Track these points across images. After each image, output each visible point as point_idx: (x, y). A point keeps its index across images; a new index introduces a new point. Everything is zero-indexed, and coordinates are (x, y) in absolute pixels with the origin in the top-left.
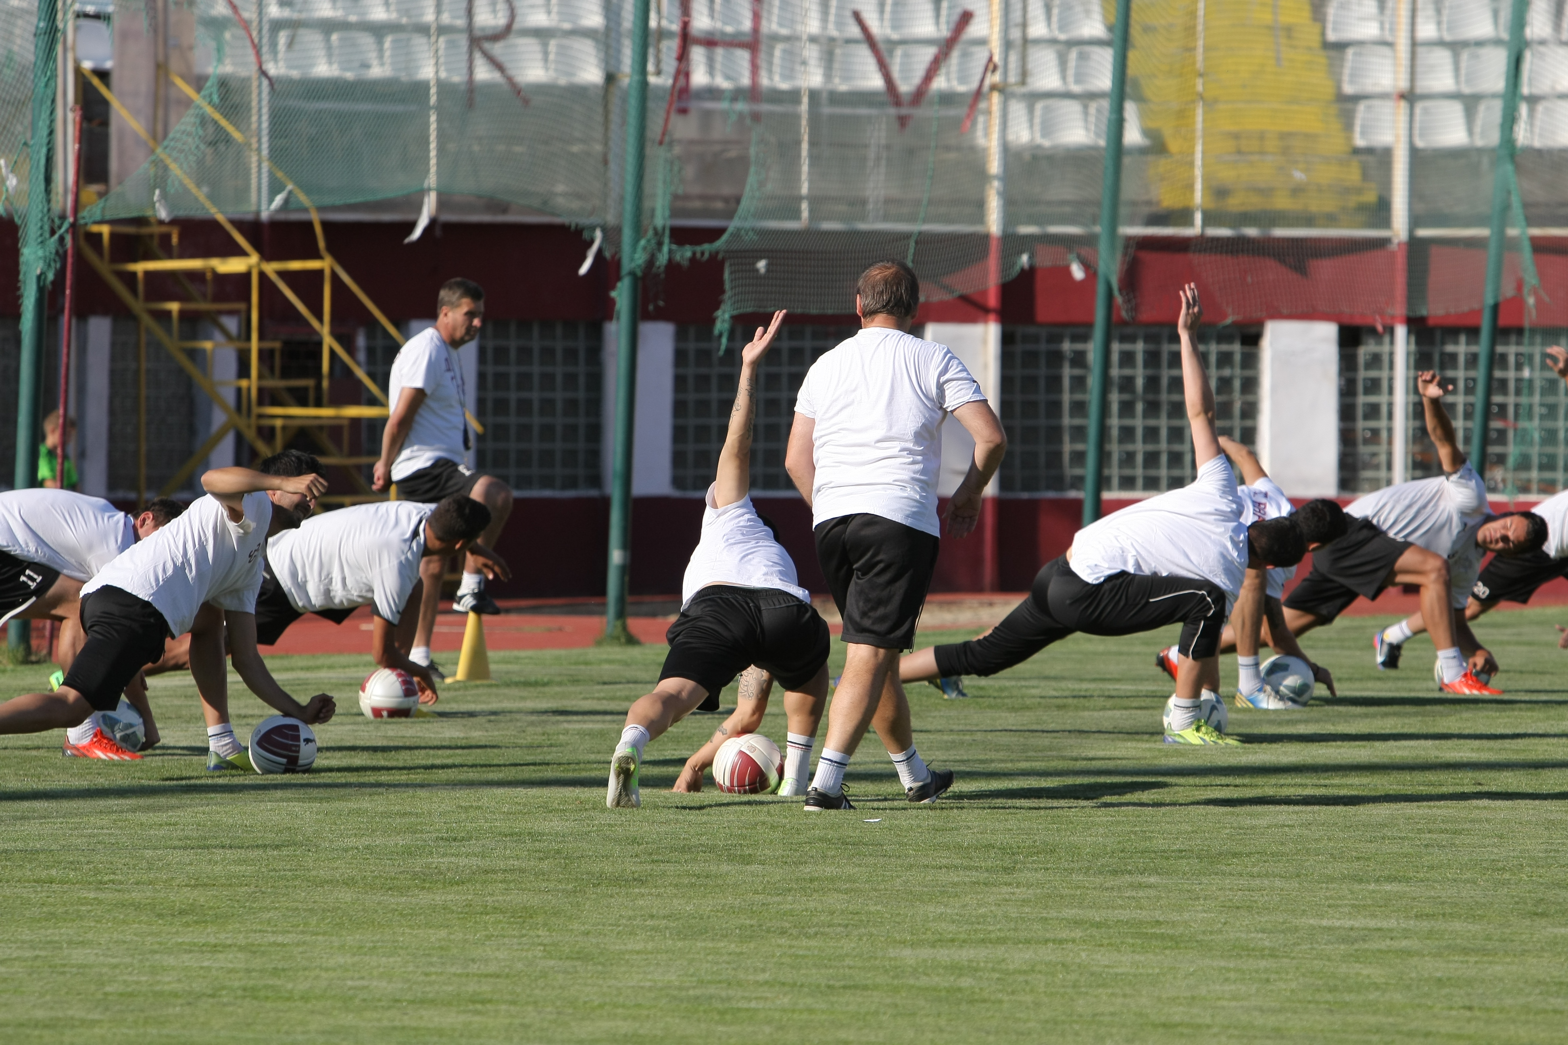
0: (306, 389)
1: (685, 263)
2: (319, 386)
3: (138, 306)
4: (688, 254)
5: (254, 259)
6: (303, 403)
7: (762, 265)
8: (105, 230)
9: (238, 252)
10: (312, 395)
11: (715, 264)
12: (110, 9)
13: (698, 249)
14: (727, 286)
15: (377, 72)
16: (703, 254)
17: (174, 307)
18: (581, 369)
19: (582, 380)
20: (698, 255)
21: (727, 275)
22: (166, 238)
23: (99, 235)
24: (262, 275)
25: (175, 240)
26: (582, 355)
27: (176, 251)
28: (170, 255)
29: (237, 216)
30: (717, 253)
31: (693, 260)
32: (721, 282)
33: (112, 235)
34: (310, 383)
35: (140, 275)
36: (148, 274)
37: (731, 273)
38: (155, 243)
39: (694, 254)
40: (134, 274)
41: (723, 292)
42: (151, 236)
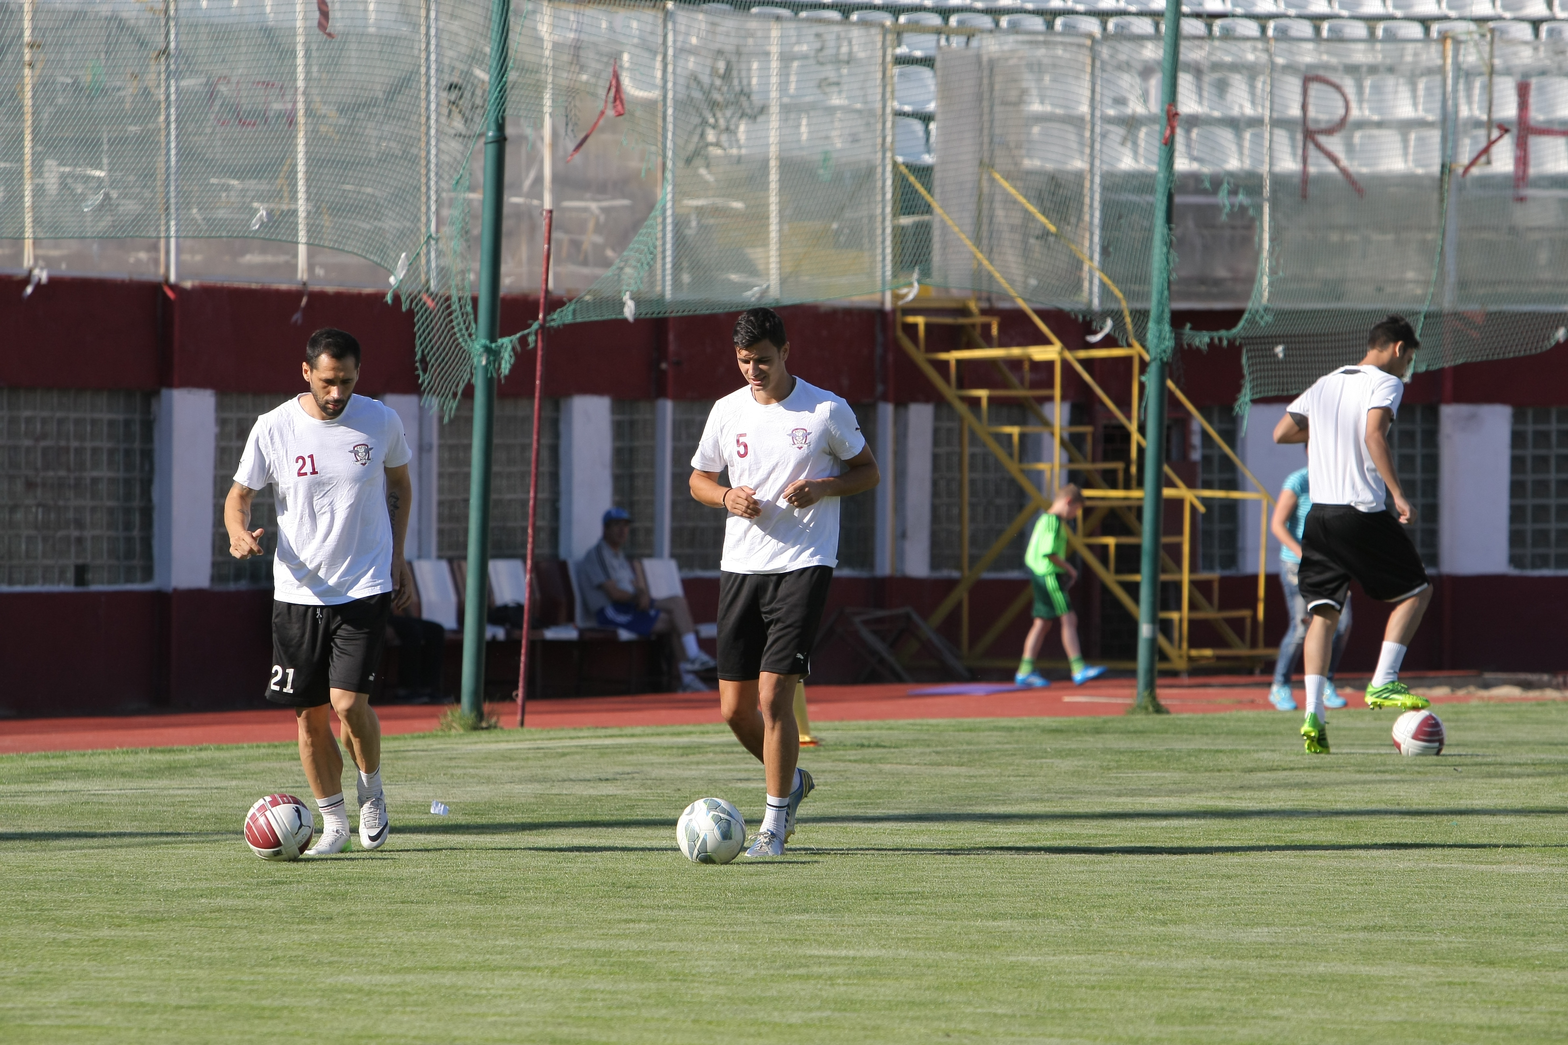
0: (1114, 472)
1: (1204, 348)
2: (1127, 470)
3: (950, 392)
4: (1207, 340)
5: (1058, 345)
6: (1114, 486)
7: (1279, 350)
8: (920, 320)
9: (1044, 341)
10: (1121, 476)
11: (1234, 350)
12: (932, 107)
13: (1216, 335)
14: (1246, 371)
15: (1233, 164)
16: (1220, 339)
17: (982, 393)
18: (1418, 451)
19: (1419, 461)
20: (1216, 341)
21: (1244, 360)
22: (987, 327)
23: (915, 326)
24: (1065, 364)
25: (995, 331)
26: (1419, 437)
27: (996, 341)
28: (989, 342)
29: (1039, 306)
30: (1235, 339)
31: (1211, 344)
32: (1240, 367)
33: (928, 326)
34: (1119, 466)
35: (953, 364)
36: (959, 362)
37: (1248, 358)
38: (977, 332)
39: (1212, 339)
40: (946, 363)
41: (1242, 376)
42: (973, 326)
